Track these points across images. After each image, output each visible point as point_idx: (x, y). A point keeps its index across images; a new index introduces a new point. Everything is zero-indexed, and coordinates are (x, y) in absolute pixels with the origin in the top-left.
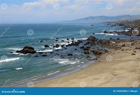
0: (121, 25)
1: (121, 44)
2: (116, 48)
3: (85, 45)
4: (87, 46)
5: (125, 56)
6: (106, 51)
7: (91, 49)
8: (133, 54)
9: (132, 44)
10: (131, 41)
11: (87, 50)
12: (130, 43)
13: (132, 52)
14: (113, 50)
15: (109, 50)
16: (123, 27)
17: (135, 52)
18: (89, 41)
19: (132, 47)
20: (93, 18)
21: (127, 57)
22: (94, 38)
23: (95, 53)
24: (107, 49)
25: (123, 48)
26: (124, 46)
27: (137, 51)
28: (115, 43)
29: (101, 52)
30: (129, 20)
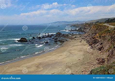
0: (74, 26)
1: (74, 36)
2: (72, 39)
3: (55, 37)
4: (56, 38)
5: (76, 43)
6: (66, 40)
7: (58, 39)
8: (80, 42)
9: (80, 37)
10: (79, 35)
11: (56, 39)
12: (79, 36)
13: (80, 40)
14: (70, 40)
15: (68, 40)
16: (76, 27)
17: (81, 41)
18: (57, 35)
19: (80, 38)
20: (59, 22)
21: (77, 44)
22: (60, 33)
23: (60, 41)
24: (67, 39)
25: (75, 38)
26: (76, 37)
27: (83, 40)
28: (71, 36)
29: (64, 41)
30: (79, 24)
